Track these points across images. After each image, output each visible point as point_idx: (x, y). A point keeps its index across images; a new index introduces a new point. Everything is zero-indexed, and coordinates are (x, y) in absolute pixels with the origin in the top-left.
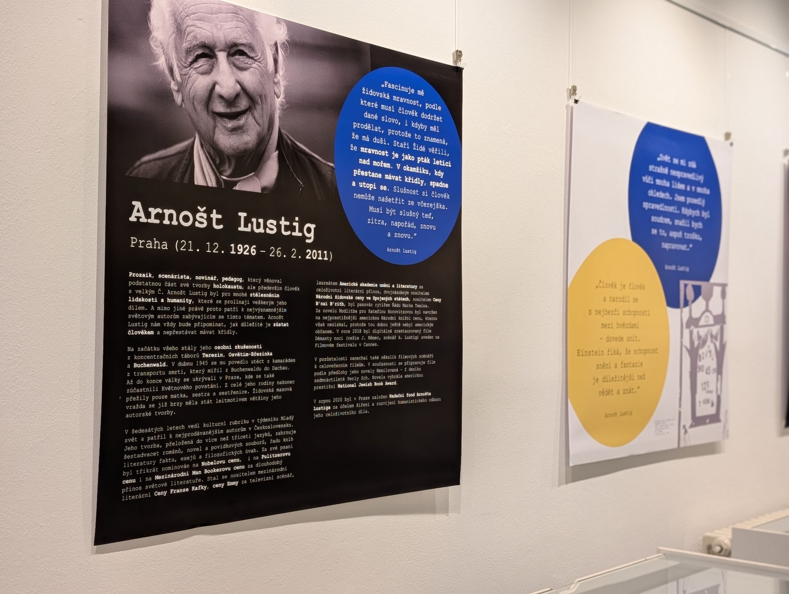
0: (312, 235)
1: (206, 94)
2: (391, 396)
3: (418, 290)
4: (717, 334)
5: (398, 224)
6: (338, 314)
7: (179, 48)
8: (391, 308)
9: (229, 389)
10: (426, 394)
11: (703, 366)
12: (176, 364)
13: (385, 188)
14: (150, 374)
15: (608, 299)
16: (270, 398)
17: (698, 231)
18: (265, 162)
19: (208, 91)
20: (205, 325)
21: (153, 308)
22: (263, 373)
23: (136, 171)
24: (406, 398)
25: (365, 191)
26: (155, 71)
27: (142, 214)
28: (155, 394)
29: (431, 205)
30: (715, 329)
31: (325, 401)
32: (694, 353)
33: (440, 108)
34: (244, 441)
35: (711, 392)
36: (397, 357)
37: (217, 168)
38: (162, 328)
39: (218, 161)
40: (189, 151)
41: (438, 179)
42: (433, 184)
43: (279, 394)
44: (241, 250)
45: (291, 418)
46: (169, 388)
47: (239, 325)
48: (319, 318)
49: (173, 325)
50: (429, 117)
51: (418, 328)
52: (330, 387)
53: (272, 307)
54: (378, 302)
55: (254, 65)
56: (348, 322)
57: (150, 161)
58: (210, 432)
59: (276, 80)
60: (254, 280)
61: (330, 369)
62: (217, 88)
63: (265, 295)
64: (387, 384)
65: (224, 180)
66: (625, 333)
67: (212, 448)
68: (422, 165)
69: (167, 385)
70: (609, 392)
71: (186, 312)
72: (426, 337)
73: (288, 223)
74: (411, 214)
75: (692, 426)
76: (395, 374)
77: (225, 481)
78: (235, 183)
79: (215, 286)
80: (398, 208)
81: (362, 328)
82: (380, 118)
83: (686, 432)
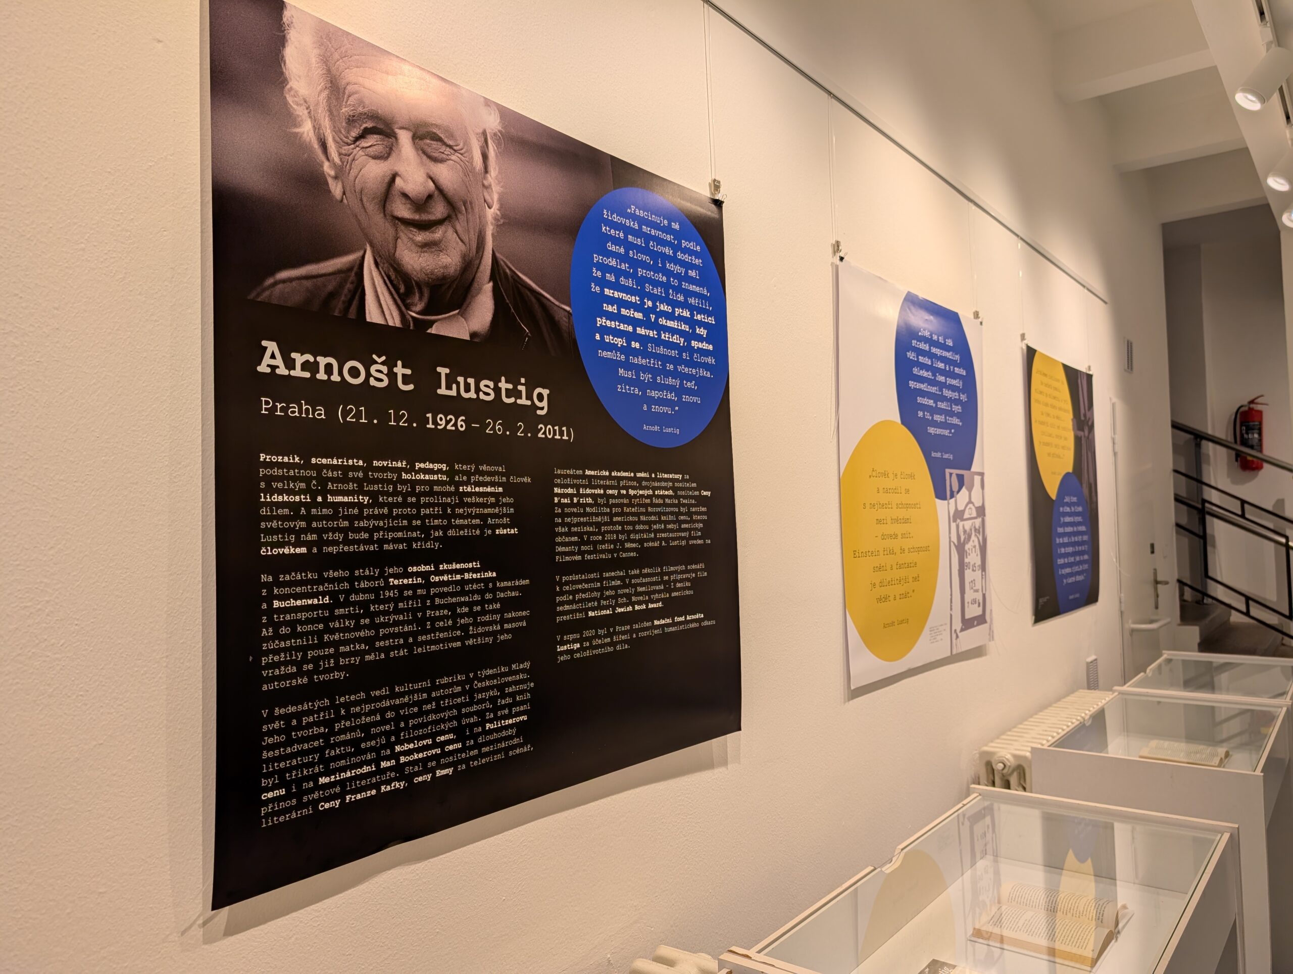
0: (545, 404)
1: (382, 188)
2: (656, 622)
3: (683, 480)
4: (979, 527)
5: (654, 394)
6: (585, 514)
7: (335, 113)
8: (653, 505)
9: (434, 630)
10: (697, 616)
11: (969, 563)
12: (347, 598)
13: (637, 345)
14: (303, 616)
15: (881, 490)
16: (495, 639)
18: (473, 297)
19: (385, 185)
20: (390, 536)
21: (303, 511)
22: (482, 602)
23: (267, 293)
24: (674, 624)
25: (612, 347)
26: (295, 140)
27: (279, 362)
28: (313, 647)
29: (694, 371)
30: (978, 522)
31: (571, 637)
32: (961, 550)
33: (698, 248)
34: (459, 707)
35: (977, 591)
36: (662, 569)
37: (402, 298)
38: (320, 543)
39: (402, 290)
40: (355, 269)
41: (700, 338)
42: (694, 344)
43: (508, 631)
44: (443, 422)
45: (527, 665)
46: (336, 637)
47: (445, 533)
48: (560, 521)
49: (338, 536)
50: (687, 258)
51: (685, 530)
52: (579, 616)
53: (493, 506)
54: (635, 496)
55: (453, 157)
56: (598, 525)
57: (290, 280)
58: (406, 699)
59: (486, 183)
60: (464, 467)
61: (578, 591)
62: (398, 181)
63: (481, 489)
64: (651, 606)
65: (412, 317)
66: (899, 529)
67: (411, 723)
68: (680, 319)
69: (333, 631)
70: (886, 599)
71: (360, 517)
72: (695, 542)
73: (510, 386)
74: (670, 381)
75: (962, 630)
76: (659, 592)
77: (433, 771)
78: (431, 324)
79: (404, 476)
80: (654, 372)
81: (617, 532)
82: (627, 252)
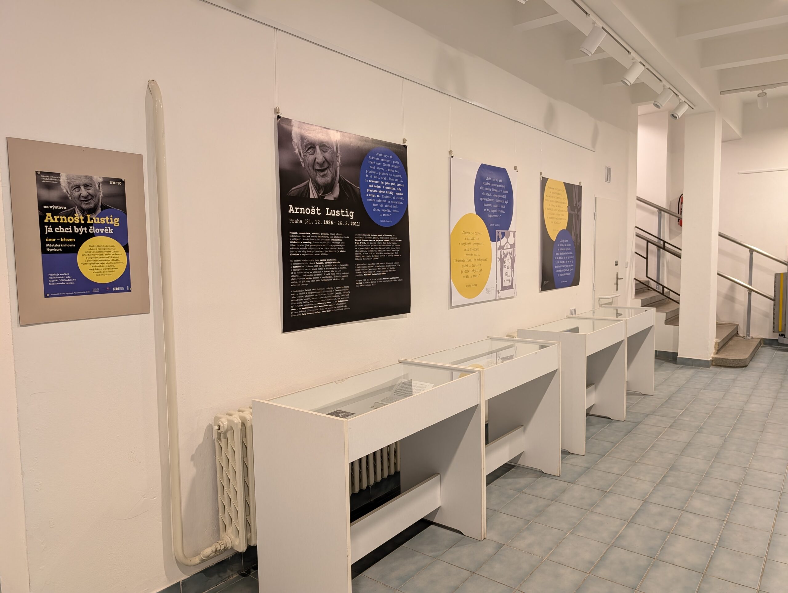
0: (352, 216)
2: (384, 279)
3: (393, 237)
4: (512, 252)
5: (384, 211)
6: (364, 247)
7: (303, 145)
8: (383, 244)
9: (326, 276)
10: (397, 278)
11: (506, 266)
12: (307, 267)
13: (379, 196)
14: (298, 270)
15: (466, 239)
16: (340, 279)
17: (503, 209)
18: (335, 188)
19: (313, 162)
20: (316, 252)
21: (298, 245)
22: (337, 270)
23: (290, 194)
24: (389, 280)
25: (371, 198)
26: (294, 154)
27: (293, 210)
28: (301, 277)
29: (397, 202)
30: (511, 250)
31: (360, 281)
32: (502, 260)
33: (399, 163)
34: (332, 295)
35: (509, 276)
36: (386, 263)
37: (318, 191)
38: (302, 253)
39: (318, 189)
40: (308, 185)
41: (399, 192)
42: (397, 194)
43: (343, 278)
44: (328, 222)
45: (348, 287)
46: (305, 275)
47: (328, 251)
48: (356, 249)
49: (305, 252)
50: (395, 167)
51: (393, 252)
52: (362, 275)
53: (339, 244)
54: (378, 242)
55: (329, 150)
56: (367, 250)
57: (294, 190)
58: (320, 292)
59: (337, 155)
60: (333, 234)
61: (361, 268)
62: (316, 160)
63: (337, 240)
64: (382, 274)
65: (320, 195)
66: (474, 252)
67: (321, 298)
68: (393, 186)
69: (304, 274)
70: (467, 277)
71: (309, 247)
72: (396, 256)
73: (344, 212)
74: (389, 206)
75: (501, 290)
76: (385, 270)
77: (326, 310)
78: (324, 197)
79: (319, 237)
80: (384, 204)
81: (372, 252)
82: (376, 168)
83: (499, 293)
